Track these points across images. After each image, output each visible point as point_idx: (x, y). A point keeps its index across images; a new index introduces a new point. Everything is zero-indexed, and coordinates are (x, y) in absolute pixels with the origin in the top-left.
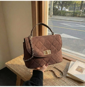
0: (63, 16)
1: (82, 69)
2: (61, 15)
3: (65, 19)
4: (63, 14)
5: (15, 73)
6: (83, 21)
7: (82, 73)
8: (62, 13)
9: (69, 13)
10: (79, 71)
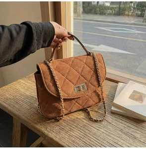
0: (100, 14)
1: (141, 96)
2: (96, 14)
3: (104, 20)
4: (100, 11)
5: (7, 112)
6: (136, 23)
7: (142, 103)
8: (98, 9)
9: (111, 9)
10: (136, 100)
